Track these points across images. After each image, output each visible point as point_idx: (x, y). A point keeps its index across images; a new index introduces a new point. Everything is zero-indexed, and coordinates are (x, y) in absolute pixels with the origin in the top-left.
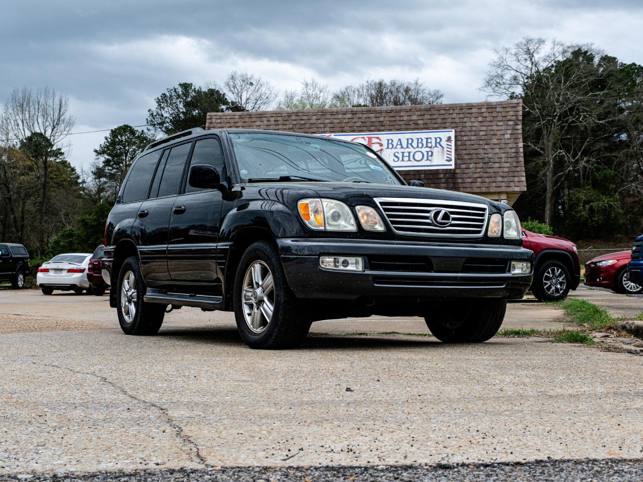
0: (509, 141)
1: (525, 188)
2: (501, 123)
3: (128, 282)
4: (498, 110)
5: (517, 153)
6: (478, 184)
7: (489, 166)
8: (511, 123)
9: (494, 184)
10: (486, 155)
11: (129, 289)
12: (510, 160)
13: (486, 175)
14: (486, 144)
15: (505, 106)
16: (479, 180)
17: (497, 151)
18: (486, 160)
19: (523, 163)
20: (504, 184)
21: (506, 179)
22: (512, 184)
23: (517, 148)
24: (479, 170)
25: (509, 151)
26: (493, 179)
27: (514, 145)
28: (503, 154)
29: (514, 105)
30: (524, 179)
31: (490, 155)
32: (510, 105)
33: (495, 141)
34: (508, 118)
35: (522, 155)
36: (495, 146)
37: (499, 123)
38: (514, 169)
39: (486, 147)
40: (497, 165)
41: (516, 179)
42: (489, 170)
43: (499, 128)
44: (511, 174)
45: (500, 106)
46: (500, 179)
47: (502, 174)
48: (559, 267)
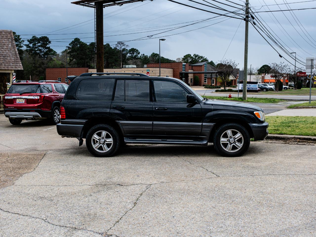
0: (11, 48)
1: (23, 68)
2: (6, 40)
4: (3, 33)
5: (16, 53)
6: (3, 66)
7: (6, 58)
8: (10, 40)
9: (10, 66)
10: (3, 53)
12: (14, 56)
13: (5, 62)
14: (2, 48)
15: (6, 32)
16: (3, 64)
17: (7, 52)
18: (4, 56)
19: (19, 58)
20: (14, 66)
21: (14, 64)
22: (17, 67)
23: (15, 51)
24: (2, 59)
25: (12, 52)
26: (9, 64)
27: (14, 50)
28: (10, 53)
29: (9, 32)
30: (21, 65)
31: (5, 53)
32: (8, 32)
33: (6, 48)
34: (8, 38)
35: (18, 54)
36: (6, 50)
37: (5, 40)
38: (16, 60)
39: (2, 49)
40: (9, 58)
41: (18, 65)
42: (6, 60)
43: (6, 42)
44: (16, 62)
45: (3, 32)
46: (11, 64)
47: (12, 62)
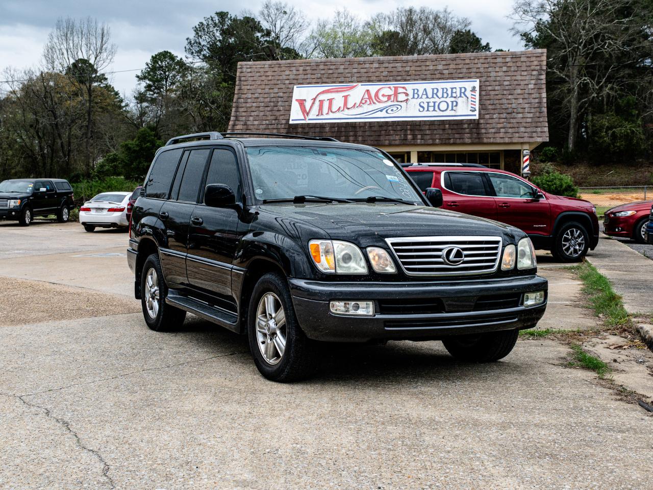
0: (532, 92)
1: (548, 138)
2: (525, 73)
3: (152, 278)
4: (522, 59)
5: (540, 103)
6: (501, 135)
7: (512, 117)
8: (535, 73)
9: (517, 135)
10: (510, 106)
11: (152, 285)
12: (533, 110)
13: (509, 125)
14: (510, 94)
15: (530, 55)
16: (502, 130)
17: (521, 101)
18: (510, 111)
19: (546, 113)
20: (526, 135)
21: (528, 130)
22: (534, 135)
23: (541, 98)
24: (503, 120)
25: (533, 101)
26: (516, 130)
27: (537, 95)
28: (526, 105)
29: (538, 55)
30: (546, 129)
31: (514, 106)
32: (535, 55)
33: (519, 91)
34: (533, 68)
35: (545, 105)
36: (518, 96)
37: (524, 73)
38: (537, 120)
39: (510, 97)
40: (520, 115)
41: (539, 130)
42: (512, 121)
43: (523, 78)
44: (534, 125)
45: (524, 56)
46: (522, 129)
47: (525, 125)
48: (578, 228)
